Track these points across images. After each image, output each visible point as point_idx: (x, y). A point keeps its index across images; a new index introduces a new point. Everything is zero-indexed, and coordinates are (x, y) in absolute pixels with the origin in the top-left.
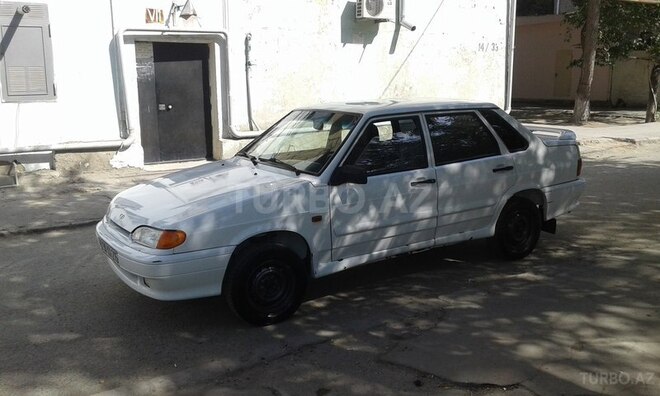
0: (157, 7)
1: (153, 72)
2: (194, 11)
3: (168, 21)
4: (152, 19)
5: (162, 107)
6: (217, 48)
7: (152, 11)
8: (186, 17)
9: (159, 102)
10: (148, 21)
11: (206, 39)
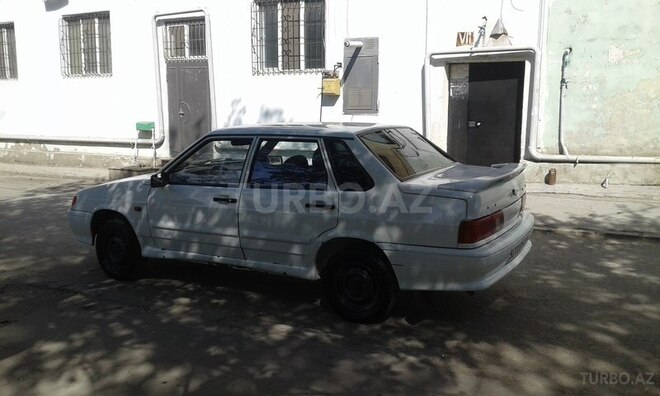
0: (468, 30)
1: (467, 91)
2: (505, 30)
3: (478, 43)
4: (462, 41)
5: (472, 124)
6: (528, 65)
7: (463, 34)
8: (495, 36)
9: (469, 119)
10: (459, 43)
11: (515, 57)
